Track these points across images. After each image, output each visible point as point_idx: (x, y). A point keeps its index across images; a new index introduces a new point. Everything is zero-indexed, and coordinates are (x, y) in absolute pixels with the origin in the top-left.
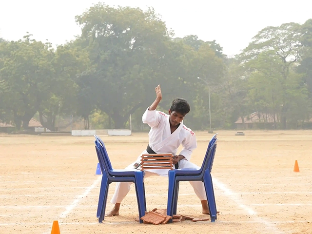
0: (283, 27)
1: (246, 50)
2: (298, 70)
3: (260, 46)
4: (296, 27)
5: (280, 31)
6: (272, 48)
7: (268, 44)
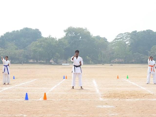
0: (125, 33)
1: (114, 40)
2: (130, 46)
3: (118, 39)
4: (129, 34)
5: (124, 35)
6: (122, 40)
7: (120, 38)
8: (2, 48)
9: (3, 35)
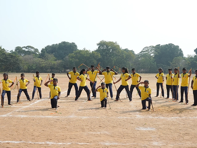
0: (150, 47)
1: (140, 53)
2: (154, 58)
3: (144, 52)
4: (153, 47)
5: (149, 48)
6: (147, 52)
7: (146, 51)
8: (43, 59)
9: (44, 48)
